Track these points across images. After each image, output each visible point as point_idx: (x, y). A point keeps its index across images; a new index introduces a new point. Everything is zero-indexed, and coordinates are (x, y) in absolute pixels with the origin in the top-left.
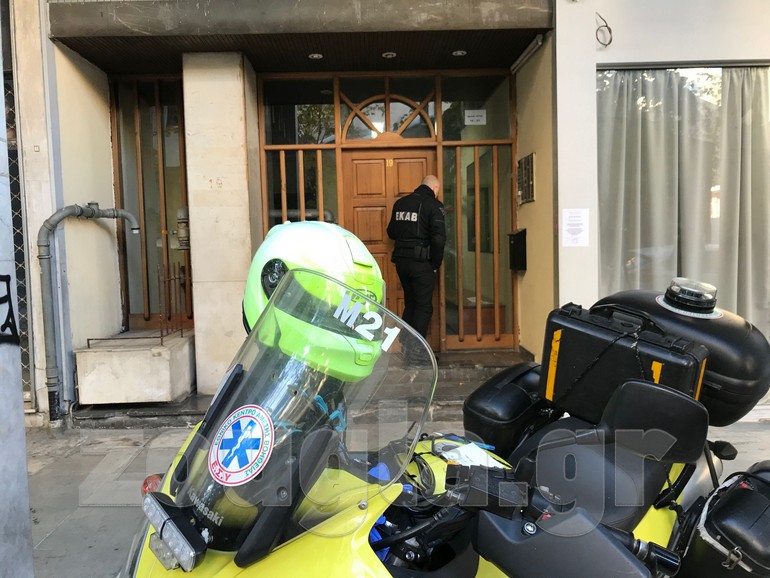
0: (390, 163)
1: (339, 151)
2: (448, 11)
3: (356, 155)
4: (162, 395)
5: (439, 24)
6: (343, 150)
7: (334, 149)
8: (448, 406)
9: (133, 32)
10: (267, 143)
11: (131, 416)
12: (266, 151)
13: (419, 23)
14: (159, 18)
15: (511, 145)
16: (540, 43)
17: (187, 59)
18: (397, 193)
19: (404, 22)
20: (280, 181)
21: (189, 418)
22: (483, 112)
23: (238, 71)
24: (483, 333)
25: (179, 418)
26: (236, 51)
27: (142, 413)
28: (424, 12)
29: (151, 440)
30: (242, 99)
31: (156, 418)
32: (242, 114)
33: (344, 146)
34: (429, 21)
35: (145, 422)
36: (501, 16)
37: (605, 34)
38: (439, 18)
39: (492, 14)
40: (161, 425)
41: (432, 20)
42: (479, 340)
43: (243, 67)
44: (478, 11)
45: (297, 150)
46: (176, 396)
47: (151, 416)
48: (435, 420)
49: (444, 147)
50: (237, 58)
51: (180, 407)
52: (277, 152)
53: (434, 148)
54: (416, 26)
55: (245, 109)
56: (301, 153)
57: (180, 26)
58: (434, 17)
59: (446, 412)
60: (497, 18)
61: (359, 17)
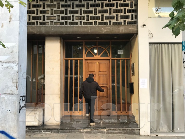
0: (97, 63)
1: (84, 60)
2: (111, 29)
3: (88, 61)
4: (36, 124)
5: (109, 32)
6: (85, 60)
7: (83, 60)
8: (110, 129)
9: (35, 33)
10: (65, 58)
11: (28, 129)
12: (65, 60)
13: (104, 32)
14: (41, 30)
15: (130, 59)
16: (135, 36)
17: (47, 38)
18: (99, 71)
19: (101, 32)
20: (68, 68)
21: (43, 130)
22: (123, 51)
23: (59, 41)
24: (122, 111)
25: (40, 130)
26: (59, 36)
27: (31, 128)
28: (105, 29)
29: (33, 135)
30: (60, 48)
31: (34, 130)
32: (60, 52)
33: (85, 59)
34: (107, 31)
35: (31, 131)
36: (125, 30)
37: (151, 35)
38: (109, 31)
39: (122, 30)
40: (35, 132)
41: (108, 31)
42: (121, 113)
43: (60, 40)
44: (119, 29)
45: (73, 60)
46: (39, 124)
47: (33, 129)
48: (106, 133)
49: (112, 60)
50: (59, 38)
51: (40, 127)
52: (68, 60)
53: (109, 60)
54: (104, 33)
55: (61, 51)
56: (74, 61)
57: (46, 32)
58: (108, 30)
59: (109, 131)
60: (124, 31)
61: (90, 30)
